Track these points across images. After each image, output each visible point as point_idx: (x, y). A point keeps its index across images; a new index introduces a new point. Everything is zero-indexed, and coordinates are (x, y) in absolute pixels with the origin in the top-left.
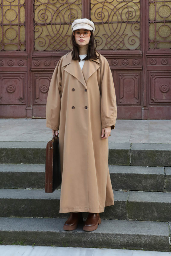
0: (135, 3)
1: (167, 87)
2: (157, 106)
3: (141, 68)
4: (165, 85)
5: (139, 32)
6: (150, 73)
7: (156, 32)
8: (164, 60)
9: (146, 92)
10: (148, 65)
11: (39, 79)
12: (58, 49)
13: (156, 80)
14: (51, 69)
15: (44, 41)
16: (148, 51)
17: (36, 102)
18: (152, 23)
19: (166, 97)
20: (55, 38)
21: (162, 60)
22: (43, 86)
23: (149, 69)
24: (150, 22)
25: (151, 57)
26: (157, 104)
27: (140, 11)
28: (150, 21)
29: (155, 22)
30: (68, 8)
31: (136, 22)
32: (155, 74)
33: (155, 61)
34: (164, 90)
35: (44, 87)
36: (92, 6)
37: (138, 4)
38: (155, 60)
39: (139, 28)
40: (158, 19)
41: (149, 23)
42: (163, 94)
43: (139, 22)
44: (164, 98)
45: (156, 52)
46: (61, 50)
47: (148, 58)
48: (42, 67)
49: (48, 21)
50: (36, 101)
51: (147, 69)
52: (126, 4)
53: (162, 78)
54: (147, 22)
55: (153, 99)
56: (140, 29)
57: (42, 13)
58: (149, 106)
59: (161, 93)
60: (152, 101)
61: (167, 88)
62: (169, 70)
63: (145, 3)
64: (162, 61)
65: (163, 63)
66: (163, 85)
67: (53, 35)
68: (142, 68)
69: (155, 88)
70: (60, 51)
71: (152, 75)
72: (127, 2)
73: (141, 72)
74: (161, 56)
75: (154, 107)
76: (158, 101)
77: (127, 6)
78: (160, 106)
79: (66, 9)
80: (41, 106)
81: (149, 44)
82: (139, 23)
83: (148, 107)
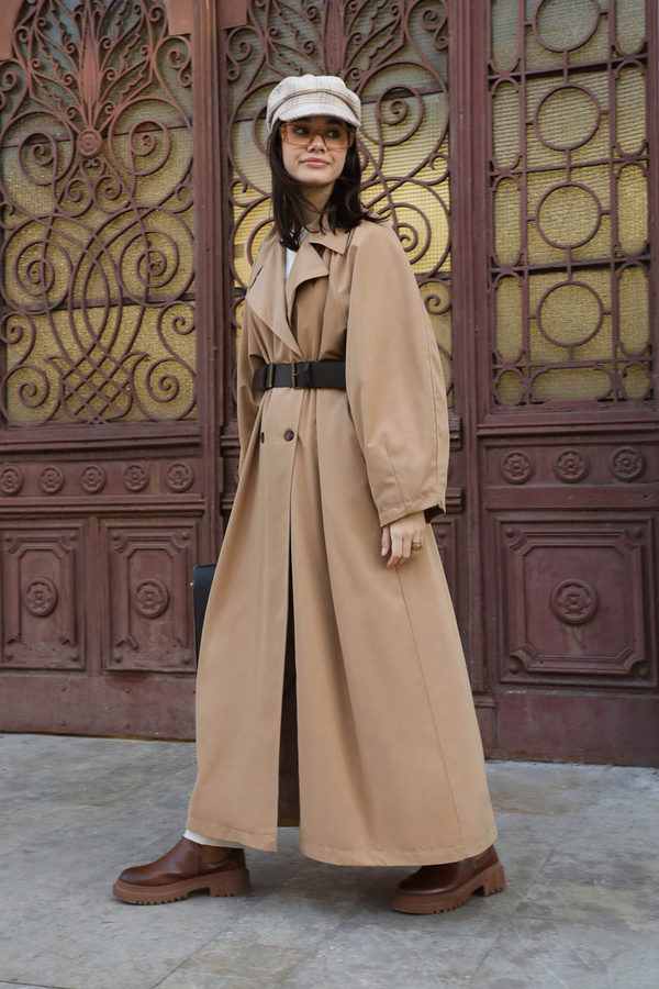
0: (428, 185)
1: (588, 594)
2: (541, 692)
3: (458, 501)
4: (578, 586)
5: (449, 322)
6: (503, 523)
7: (530, 318)
8: (570, 456)
9: (484, 620)
10: (490, 483)
11: (18, 553)
12: (96, 419)
13: (531, 559)
14: (63, 506)
15: (41, 385)
16: (488, 415)
17: (10, 658)
18: (509, 276)
19: (583, 647)
20: (86, 368)
21: (560, 459)
22: (35, 584)
23: (496, 505)
24: (498, 273)
25: (503, 442)
26: (537, 680)
27: (451, 223)
28: (497, 270)
29: (521, 273)
30: (138, 230)
31: (431, 277)
32: (524, 529)
33: (527, 464)
34: (572, 611)
35: (39, 587)
36: (238, 212)
37: (443, 190)
38: (526, 460)
39: (444, 304)
40: (540, 254)
41: (495, 275)
42: (568, 629)
43: (447, 276)
44: (575, 651)
45: (530, 418)
46: (108, 421)
47: (488, 448)
48: (32, 498)
49: (57, 295)
50: (9, 650)
51: (484, 505)
52: (388, 193)
53: (559, 551)
54: (484, 273)
55: (520, 653)
56: (450, 308)
57: (31, 260)
58: (498, 689)
59: (556, 624)
60: (514, 666)
61: (589, 600)
62: (596, 510)
63: (469, 180)
64: (561, 464)
65: (562, 472)
66: (568, 586)
67: (76, 355)
68: (463, 497)
69: (526, 601)
70: (106, 423)
71: (510, 535)
72: (391, 184)
73: (459, 517)
74: (551, 441)
75: (522, 696)
76: (546, 664)
77: (390, 200)
78: (554, 693)
79: (130, 235)
80: (27, 675)
81: (496, 381)
82: (448, 283)
83: (493, 695)
